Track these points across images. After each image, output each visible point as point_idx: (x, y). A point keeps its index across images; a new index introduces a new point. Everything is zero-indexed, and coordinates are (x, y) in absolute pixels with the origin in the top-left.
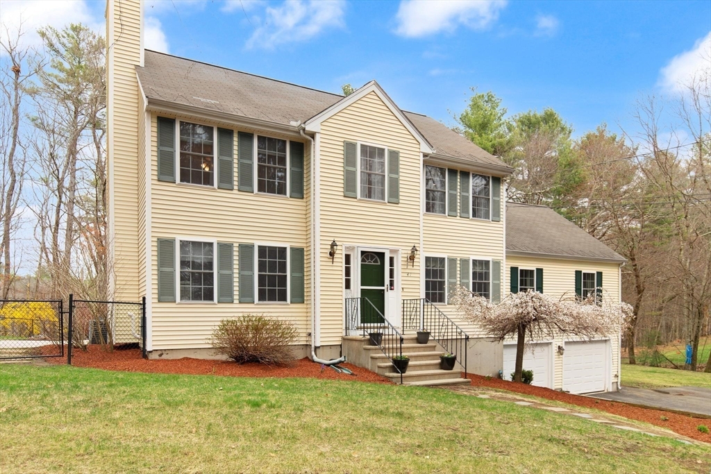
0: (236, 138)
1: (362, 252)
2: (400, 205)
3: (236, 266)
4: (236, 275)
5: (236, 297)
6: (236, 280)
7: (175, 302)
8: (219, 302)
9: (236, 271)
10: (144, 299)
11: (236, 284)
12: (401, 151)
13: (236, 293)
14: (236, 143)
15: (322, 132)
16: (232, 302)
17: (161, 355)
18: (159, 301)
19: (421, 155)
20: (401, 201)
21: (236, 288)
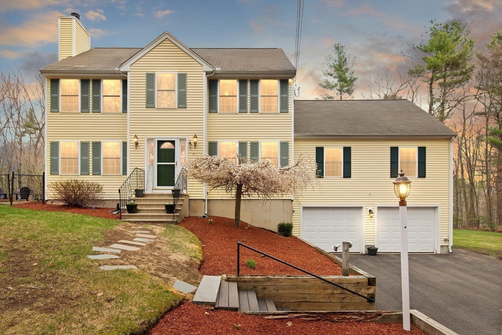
0: (91, 84)
1: (158, 141)
2: (187, 109)
3: (91, 155)
4: (91, 160)
5: (91, 172)
6: (91, 162)
7: (58, 174)
8: (81, 175)
9: (91, 157)
10: (44, 173)
11: (91, 164)
12: (187, 73)
13: (91, 169)
14: (91, 86)
15: (131, 70)
16: (89, 175)
17: (52, 203)
18: (51, 174)
19: (205, 73)
20: (187, 106)
21: (91, 167)
